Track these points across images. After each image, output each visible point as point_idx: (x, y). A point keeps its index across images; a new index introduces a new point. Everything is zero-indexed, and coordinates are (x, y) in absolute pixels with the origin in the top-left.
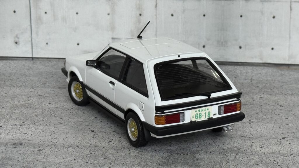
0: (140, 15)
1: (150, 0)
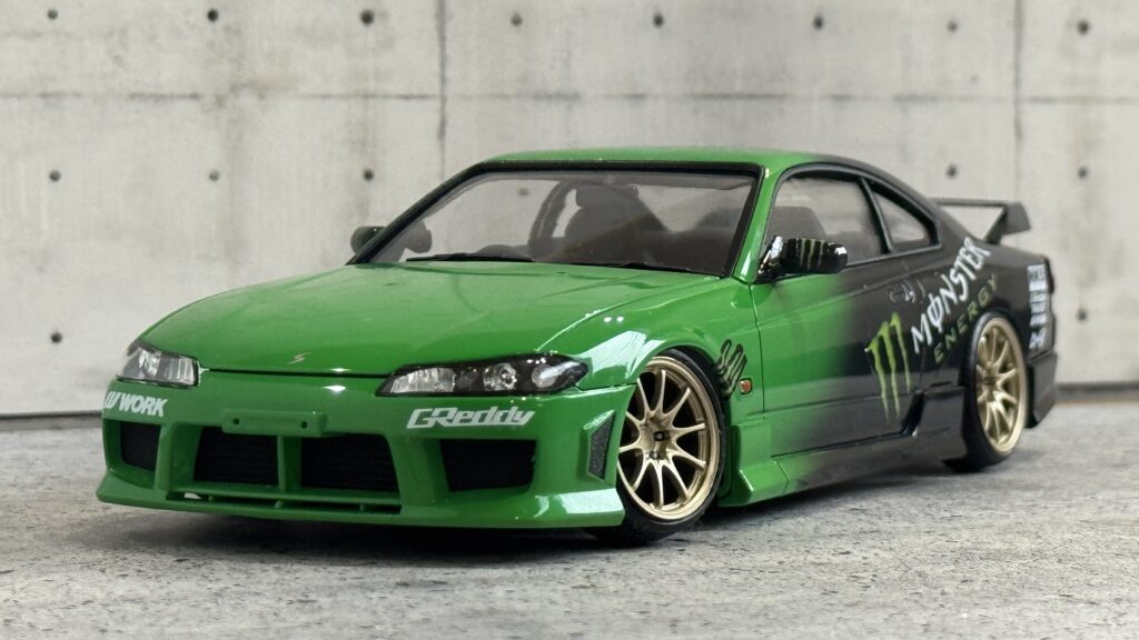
0: (368, 176)
1: (414, 104)
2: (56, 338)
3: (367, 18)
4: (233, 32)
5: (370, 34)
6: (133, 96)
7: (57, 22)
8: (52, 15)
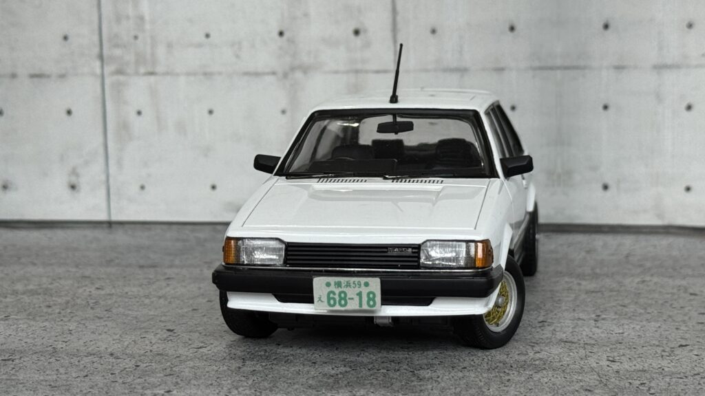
1: (381, 76)
2: (214, 187)
3: (357, 32)
4: (291, 41)
5: (358, 41)
6: (247, 74)
7: (209, 39)
8: (207, 36)
